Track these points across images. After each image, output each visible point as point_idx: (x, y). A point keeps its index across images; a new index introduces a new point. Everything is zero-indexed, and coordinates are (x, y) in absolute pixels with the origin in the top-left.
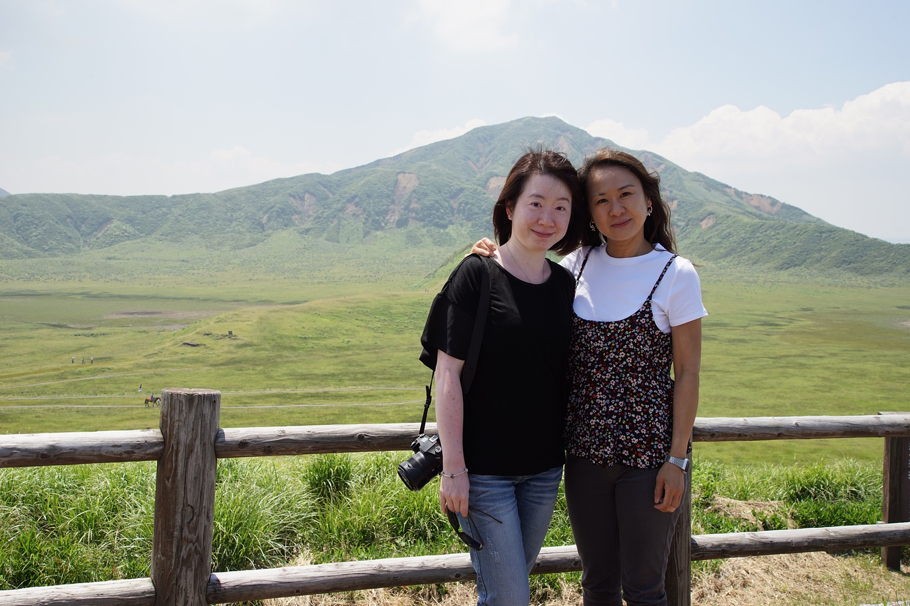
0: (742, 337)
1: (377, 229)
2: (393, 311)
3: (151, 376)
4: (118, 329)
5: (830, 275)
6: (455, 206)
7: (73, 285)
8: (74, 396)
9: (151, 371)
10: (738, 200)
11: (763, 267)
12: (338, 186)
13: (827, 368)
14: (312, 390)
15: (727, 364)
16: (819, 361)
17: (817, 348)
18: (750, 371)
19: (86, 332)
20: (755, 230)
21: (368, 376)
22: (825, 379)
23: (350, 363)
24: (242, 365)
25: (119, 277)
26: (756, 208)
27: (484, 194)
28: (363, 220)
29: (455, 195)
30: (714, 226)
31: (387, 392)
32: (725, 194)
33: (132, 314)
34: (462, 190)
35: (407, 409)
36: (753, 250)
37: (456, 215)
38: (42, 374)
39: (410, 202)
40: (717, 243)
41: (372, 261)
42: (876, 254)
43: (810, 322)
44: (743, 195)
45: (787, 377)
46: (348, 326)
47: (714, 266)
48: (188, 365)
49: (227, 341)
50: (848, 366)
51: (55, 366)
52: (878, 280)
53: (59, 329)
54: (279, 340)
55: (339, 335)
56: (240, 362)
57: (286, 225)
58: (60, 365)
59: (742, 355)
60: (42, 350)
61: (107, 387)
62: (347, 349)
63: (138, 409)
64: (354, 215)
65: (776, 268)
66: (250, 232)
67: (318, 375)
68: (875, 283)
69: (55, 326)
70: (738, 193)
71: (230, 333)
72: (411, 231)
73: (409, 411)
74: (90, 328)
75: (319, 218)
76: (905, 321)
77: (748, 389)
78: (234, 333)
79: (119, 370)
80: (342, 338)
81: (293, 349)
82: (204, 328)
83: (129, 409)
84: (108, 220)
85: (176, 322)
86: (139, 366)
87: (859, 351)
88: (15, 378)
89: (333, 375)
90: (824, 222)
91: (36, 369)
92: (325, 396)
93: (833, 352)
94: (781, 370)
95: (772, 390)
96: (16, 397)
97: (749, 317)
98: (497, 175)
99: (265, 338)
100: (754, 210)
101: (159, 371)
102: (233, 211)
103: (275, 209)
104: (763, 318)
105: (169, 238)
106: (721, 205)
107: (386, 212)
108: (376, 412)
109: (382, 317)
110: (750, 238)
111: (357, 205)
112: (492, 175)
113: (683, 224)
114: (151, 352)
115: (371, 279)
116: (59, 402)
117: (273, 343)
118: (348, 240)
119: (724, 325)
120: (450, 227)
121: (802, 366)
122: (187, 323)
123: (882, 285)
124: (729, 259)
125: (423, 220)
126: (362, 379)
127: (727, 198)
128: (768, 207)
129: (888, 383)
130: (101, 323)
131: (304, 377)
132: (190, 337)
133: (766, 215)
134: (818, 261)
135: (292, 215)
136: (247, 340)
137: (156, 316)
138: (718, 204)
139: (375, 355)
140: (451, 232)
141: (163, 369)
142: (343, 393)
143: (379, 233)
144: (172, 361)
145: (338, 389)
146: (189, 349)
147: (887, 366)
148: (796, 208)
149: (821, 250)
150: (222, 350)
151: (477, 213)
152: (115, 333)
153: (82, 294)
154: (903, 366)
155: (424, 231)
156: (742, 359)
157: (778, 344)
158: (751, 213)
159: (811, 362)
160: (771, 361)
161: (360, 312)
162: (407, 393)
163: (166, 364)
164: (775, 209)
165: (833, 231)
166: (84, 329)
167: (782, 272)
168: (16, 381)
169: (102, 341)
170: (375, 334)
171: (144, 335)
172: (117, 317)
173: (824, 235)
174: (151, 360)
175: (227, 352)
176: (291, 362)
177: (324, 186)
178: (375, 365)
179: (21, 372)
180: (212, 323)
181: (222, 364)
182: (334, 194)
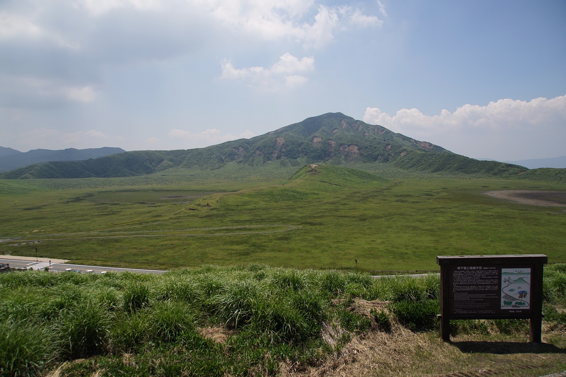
0: (418, 201)
1: (269, 160)
2: (274, 193)
3: (175, 223)
4: (165, 204)
5: (454, 174)
6: (300, 150)
7: (149, 186)
8: (145, 232)
9: (176, 221)
10: (416, 144)
11: (427, 171)
12: (253, 143)
13: (453, 213)
14: (239, 227)
15: (411, 212)
16: (449, 210)
17: (449, 205)
18: (421, 215)
19: (152, 205)
20: (423, 156)
21: (262, 221)
22: (452, 217)
23: (256, 216)
24: (212, 217)
25: (167, 183)
26: (423, 147)
27: (312, 144)
28: (263, 157)
29: (300, 145)
30: (406, 155)
31: (270, 227)
32: (410, 142)
33: (171, 197)
34: (302, 143)
35: (278, 234)
36: (422, 165)
37: (301, 154)
38: (134, 223)
39: (282, 149)
40: (407, 162)
41: (267, 173)
42: (473, 165)
43: (446, 194)
44: (418, 142)
45: (436, 217)
46: (255, 200)
47: (406, 171)
48: (191, 218)
49: (207, 208)
50: (462, 212)
51: (138, 219)
52: (474, 176)
53: (142, 204)
54: (227, 207)
55: (252, 204)
56: (211, 216)
57: (232, 160)
58: (141, 219)
59: (417, 208)
60: (135, 213)
61: (158, 227)
62: (255, 209)
63: (169, 236)
64: (259, 155)
65: (432, 172)
66: (218, 163)
67: (242, 221)
68: (473, 177)
69: (141, 203)
70: (416, 141)
71: (208, 204)
72: (282, 161)
73: (278, 235)
74: (154, 204)
75: (245, 156)
76: (485, 192)
77: (419, 223)
78: (209, 204)
79: (163, 220)
80: (253, 205)
81: (233, 210)
82: (198, 202)
83: (166, 236)
84: (163, 160)
85: (188, 200)
86: (171, 219)
87: (466, 205)
88: (122, 225)
89: (248, 221)
90: (451, 152)
91: (131, 221)
92: (245, 229)
93: (455, 206)
94: (434, 214)
95: (430, 223)
96: (122, 232)
97: (421, 192)
98: (317, 137)
99: (222, 206)
100: (422, 148)
101: (179, 220)
102: (211, 155)
103: (227, 153)
104: (427, 192)
105: (186, 166)
106: (409, 146)
107: (272, 153)
108: (265, 236)
109: (269, 196)
110: (421, 160)
111: (260, 150)
112: (315, 137)
113: (394, 154)
114: (176, 213)
115: (266, 181)
116: (139, 234)
117: (225, 208)
118: (257, 165)
119: (411, 196)
120: (298, 158)
121: (442, 212)
122: (192, 201)
123: (475, 178)
124: (412, 168)
125: (287, 156)
126: (260, 222)
127: (412, 144)
128: (428, 147)
129: (478, 218)
130: (158, 201)
131: (237, 222)
132: (192, 206)
133: (427, 150)
134: (449, 168)
135: (235, 155)
136: (215, 207)
137: (180, 198)
138: (407, 146)
139: (266, 212)
140: (299, 160)
141: (180, 220)
142: (252, 228)
143: (269, 162)
144: (184, 216)
145: (250, 226)
146: (191, 211)
147: (477, 211)
148: (440, 147)
149: (450, 164)
150: (204, 211)
151: (309, 153)
152: (164, 205)
153: (152, 190)
154: (484, 211)
155: (288, 160)
156: (418, 210)
157: (432, 203)
158: (421, 149)
159: (446, 211)
160: (429, 210)
161: (260, 194)
162: (278, 227)
163: (182, 217)
164: (431, 147)
165: (455, 156)
166: (152, 204)
167: (434, 173)
168: (123, 226)
169: (158, 208)
170: (266, 203)
171: (175, 206)
172: (165, 199)
173: (451, 158)
174: (176, 216)
175: (206, 212)
176: (232, 215)
177: (247, 144)
178: (266, 216)
179: (126, 222)
180: (201, 200)
181: (204, 217)
182: (251, 147)
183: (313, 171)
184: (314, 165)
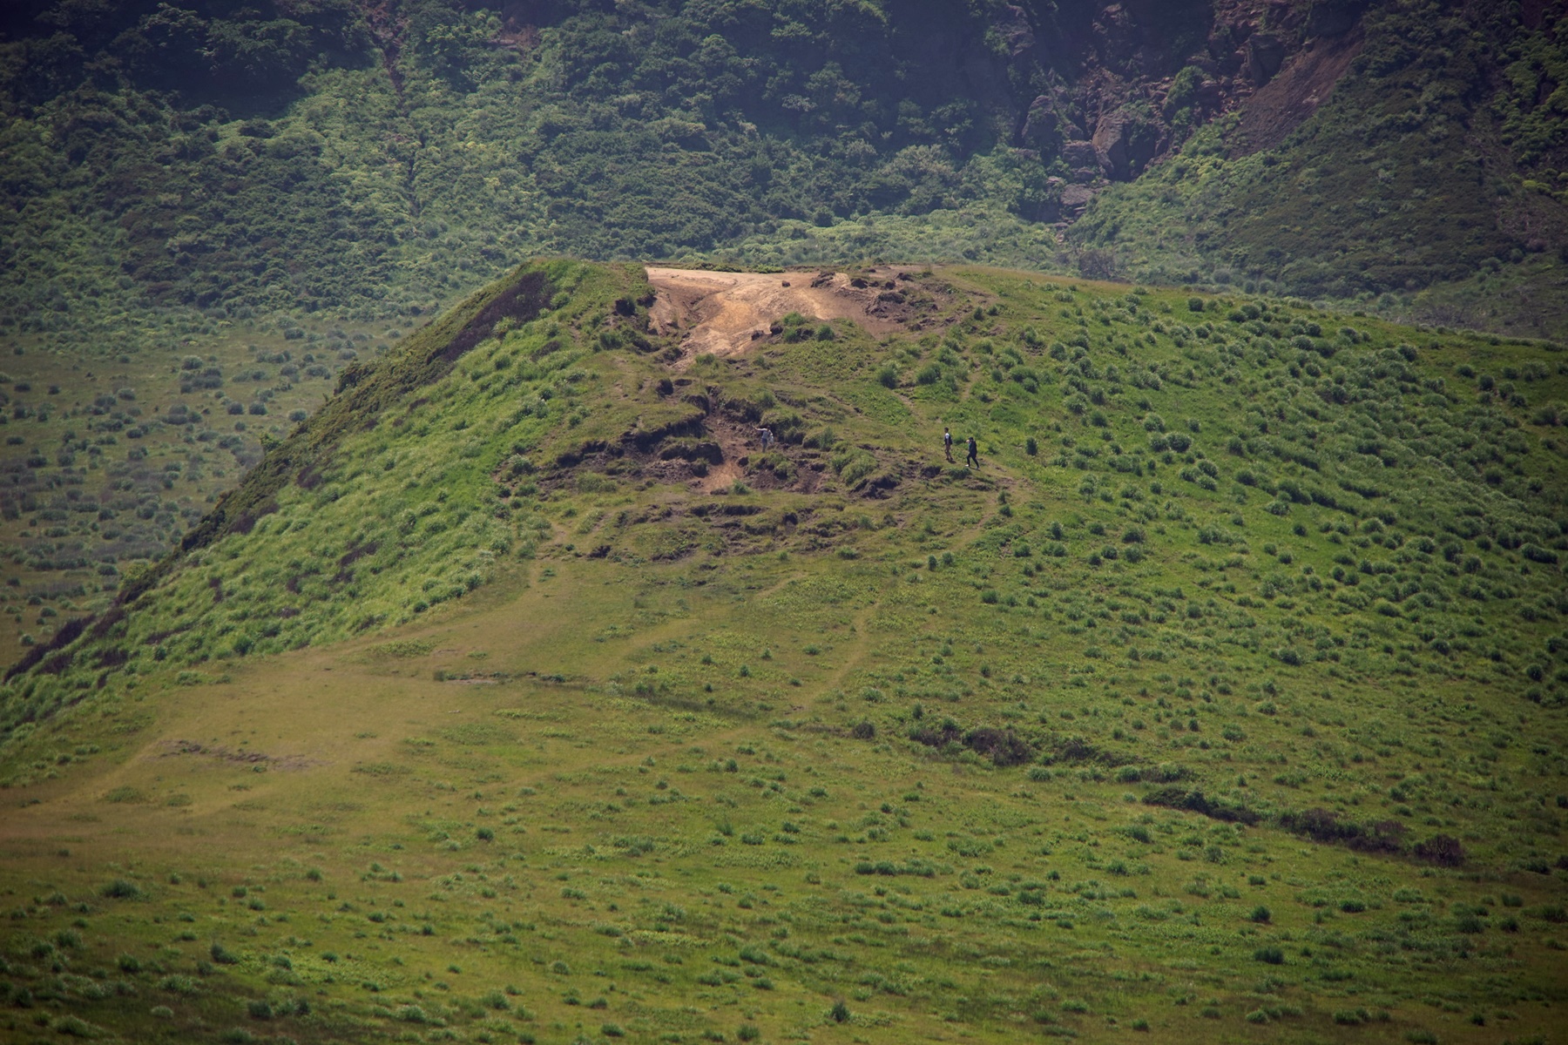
183: (722, 435)
184: (750, 283)
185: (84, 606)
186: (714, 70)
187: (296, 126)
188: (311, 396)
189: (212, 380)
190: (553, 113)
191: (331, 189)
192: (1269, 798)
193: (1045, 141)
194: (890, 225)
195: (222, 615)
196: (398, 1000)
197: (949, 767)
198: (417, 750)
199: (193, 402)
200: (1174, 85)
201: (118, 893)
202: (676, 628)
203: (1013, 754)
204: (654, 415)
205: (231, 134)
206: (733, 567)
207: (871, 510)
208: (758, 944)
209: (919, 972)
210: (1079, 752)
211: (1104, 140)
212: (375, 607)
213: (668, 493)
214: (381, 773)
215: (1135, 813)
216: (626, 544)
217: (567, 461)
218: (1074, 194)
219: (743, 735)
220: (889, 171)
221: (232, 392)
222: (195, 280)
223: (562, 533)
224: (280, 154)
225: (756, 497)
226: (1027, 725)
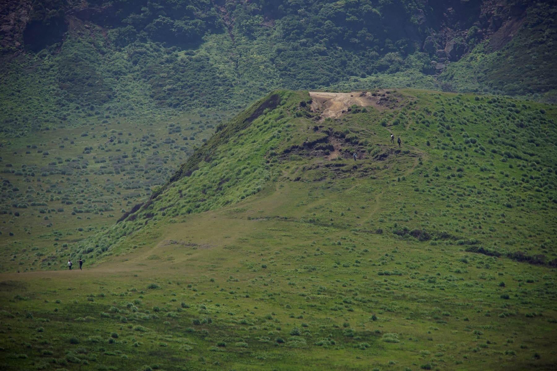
183: (334, 142)
184: (341, 96)
185: (140, 200)
186: (329, 31)
187: (202, 52)
188: (208, 134)
189: (178, 130)
190: (280, 46)
191: (213, 71)
192: (503, 249)
193: (430, 50)
194: (383, 77)
195: (182, 202)
196: (239, 317)
197: (406, 242)
198: (243, 241)
199: (172, 137)
200: (469, 32)
201: (153, 287)
202: (321, 202)
203: (425, 237)
204: (313, 137)
205: (182, 55)
206: (338, 183)
207: (380, 164)
208: (349, 297)
209: (397, 305)
210: (445, 236)
211: (448, 49)
212: (229, 198)
213: (318, 161)
214: (232, 248)
215: (463, 254)
216: (305, 176)
217: (287, 151)
218: (439, 66)
219: (342, 234)
220: (383, 61)
221: (184, 133)
222: (172, 100)
223: (286, 174)
224: (197, 61)
225: (345, 161)
226: (429, 229)
